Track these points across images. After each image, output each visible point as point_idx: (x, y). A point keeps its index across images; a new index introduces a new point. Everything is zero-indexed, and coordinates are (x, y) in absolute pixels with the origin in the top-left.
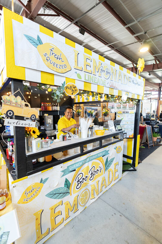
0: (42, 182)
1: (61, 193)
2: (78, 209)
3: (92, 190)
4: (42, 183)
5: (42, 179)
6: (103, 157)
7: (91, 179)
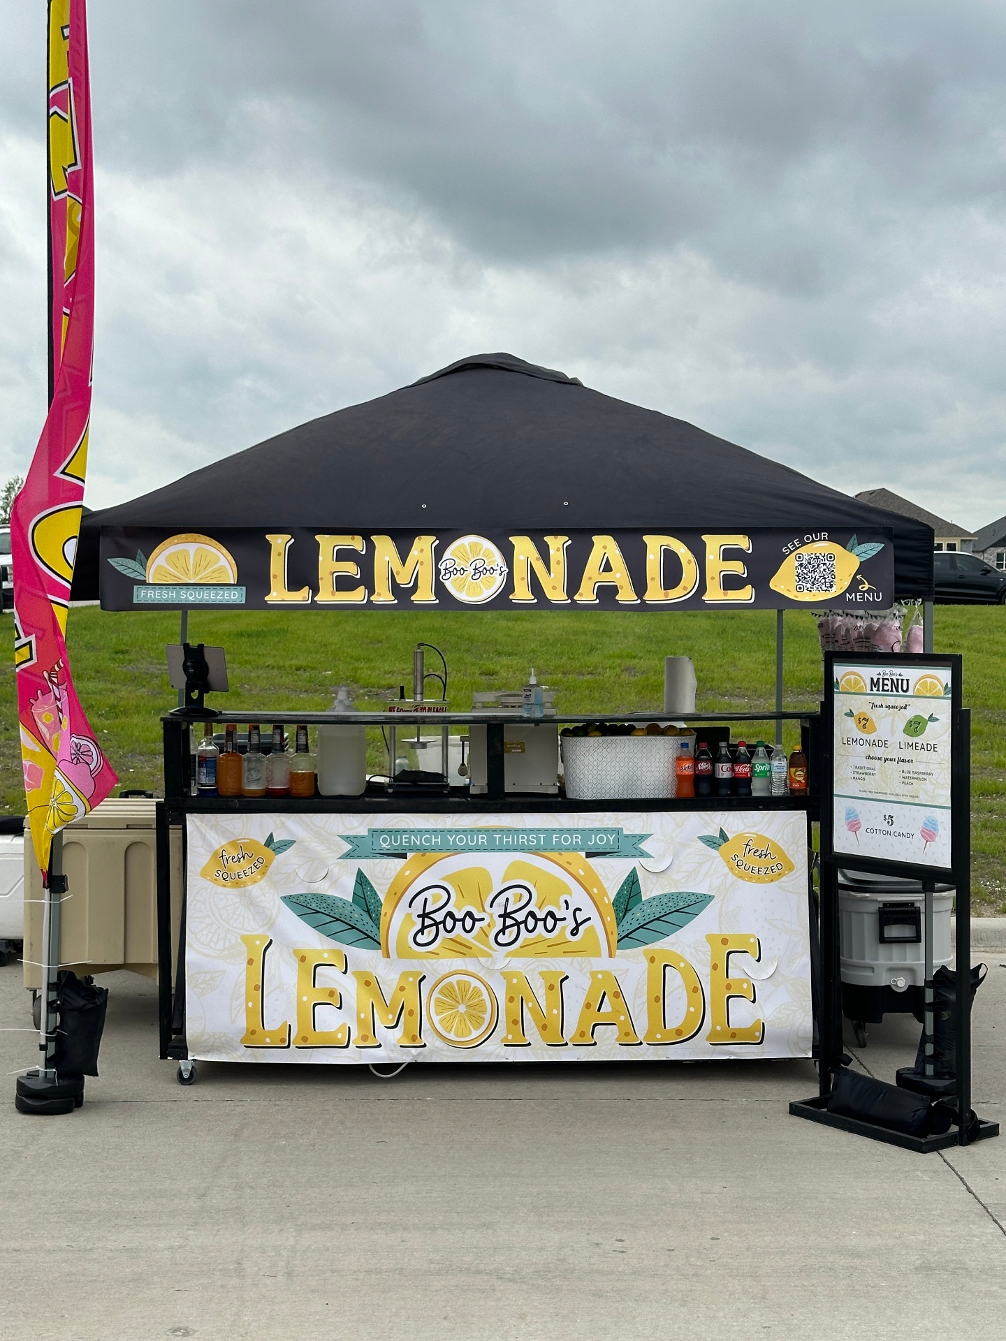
0: (272, 846)
1: (337, 920)
2: (424, 1041)
3: (511, 1000)
4: (269, 851)
5: (271, 835)
6: (589, 855)
7: (501, 939)
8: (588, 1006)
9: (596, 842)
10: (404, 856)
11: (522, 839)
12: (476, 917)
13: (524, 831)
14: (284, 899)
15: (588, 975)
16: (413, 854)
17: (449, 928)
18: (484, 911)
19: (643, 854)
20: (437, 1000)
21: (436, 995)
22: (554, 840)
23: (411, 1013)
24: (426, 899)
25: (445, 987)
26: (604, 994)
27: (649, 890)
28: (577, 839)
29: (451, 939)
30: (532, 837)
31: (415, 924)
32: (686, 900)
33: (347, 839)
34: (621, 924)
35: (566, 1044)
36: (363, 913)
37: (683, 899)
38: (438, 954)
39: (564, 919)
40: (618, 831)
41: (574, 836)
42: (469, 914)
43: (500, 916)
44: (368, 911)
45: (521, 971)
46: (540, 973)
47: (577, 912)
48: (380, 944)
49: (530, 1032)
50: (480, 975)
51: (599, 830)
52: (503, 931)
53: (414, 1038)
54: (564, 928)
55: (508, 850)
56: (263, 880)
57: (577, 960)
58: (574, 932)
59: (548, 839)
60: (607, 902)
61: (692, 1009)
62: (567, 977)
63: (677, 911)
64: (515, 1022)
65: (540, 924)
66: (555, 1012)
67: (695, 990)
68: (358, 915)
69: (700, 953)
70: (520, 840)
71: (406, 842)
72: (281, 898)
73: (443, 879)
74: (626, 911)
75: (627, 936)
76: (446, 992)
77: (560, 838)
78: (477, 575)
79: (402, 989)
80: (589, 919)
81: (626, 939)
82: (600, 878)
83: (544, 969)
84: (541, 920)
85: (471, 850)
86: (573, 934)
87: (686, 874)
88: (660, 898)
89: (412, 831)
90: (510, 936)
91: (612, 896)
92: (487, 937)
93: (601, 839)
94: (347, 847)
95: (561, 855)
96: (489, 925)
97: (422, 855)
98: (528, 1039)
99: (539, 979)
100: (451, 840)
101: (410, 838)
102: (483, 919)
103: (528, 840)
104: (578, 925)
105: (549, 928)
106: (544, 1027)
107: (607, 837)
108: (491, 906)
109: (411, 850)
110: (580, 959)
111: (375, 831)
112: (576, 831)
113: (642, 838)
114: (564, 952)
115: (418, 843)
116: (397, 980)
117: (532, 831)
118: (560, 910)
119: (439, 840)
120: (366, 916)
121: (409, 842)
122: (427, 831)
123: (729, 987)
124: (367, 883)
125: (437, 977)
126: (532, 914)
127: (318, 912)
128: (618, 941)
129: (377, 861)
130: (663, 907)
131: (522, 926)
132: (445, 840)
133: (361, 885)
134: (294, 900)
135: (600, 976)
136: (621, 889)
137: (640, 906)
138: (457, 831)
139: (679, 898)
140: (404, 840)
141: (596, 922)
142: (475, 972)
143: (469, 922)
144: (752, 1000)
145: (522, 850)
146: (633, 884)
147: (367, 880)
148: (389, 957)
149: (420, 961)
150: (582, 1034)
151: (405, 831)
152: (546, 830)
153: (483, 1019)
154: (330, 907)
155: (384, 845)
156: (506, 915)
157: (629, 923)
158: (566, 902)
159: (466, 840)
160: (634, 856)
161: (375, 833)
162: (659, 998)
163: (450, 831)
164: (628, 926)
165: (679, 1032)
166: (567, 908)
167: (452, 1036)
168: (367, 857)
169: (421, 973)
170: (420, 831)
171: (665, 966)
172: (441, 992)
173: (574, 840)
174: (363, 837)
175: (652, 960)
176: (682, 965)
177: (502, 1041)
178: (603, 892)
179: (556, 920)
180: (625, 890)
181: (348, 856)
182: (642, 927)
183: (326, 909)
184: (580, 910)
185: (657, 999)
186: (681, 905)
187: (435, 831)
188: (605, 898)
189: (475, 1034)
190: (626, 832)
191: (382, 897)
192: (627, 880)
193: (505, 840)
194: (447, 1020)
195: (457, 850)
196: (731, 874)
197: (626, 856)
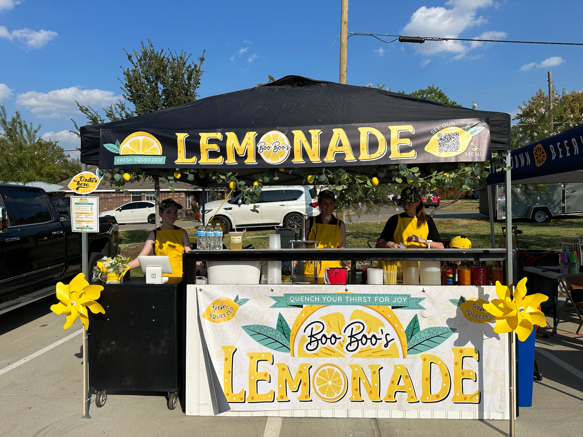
8: (393, 382)
9: (397, 301)
10: (301, 306)
11: (359, 299)
12: (337, 337)
13: (360, 295)
14: (243, 327)
15: (393, 367)
16: (306, 305)
17: (324, 342)
18: (341, 334)
19: (421, 308)
20: (318, 378)
21: (317, 375)
22: (375, 300)
23: (305, 384)
24: (312, 328)
25: (322, 372)
26: (401, 376)
27: (423, 325)
28: (387, 299)
29: (325, 348)
30: (364, 298)
31: (307, 340)
32: (442, 331)
33: (274, 298)
34: (409, 342)
35: (382, 401)
36: (282, 334)
37: (441, 330)
38: (318, 355)
39: (381, 339)
40: (408, 296)
41: (386, 298)
42: (334, 336)
43: (349, 337)
44: (284, 334)
45: (359, 364)
46: (369, 366)
47: (388, 336)
48: (290, 349)
49: (363, 395)
50: (339, 366)
51: (398, 295)
52: (350, 344)
53: (306, 397)
54: (381, 344)
55: (352, 304)
56: (233, 319)
57: (387, 359)
58: (386, 345)
59: (372, 299)
60: (402, 331)
61: (444, 385)
62: (382, 368)
63: (438, 336)
64: (356, 390)
65: (369, 341)
66: (376, 385)
67: (446, 375)
68: (279, 336)
69: (448, 357)
70: (359, 300)
71: (302, 300)
72: (242, 327)
73: (320, 318)
74: (412, 335)
75: (412, 348)
76: (322, 374)
77: (378, 299)
78: (276, 150)
79: (300, 372)
80: (393, 339)
81: (412, 349)
82: (399, 319)
83: (371, 364)
84: (369, 339)
85: (334, 304)
86: (385, 347)
87: (443, 318)
88: (429, 329)
89: (305, 294)
90: (354, 347)
91: (405, 328)
92: (342, 347)
93: (400, 300)
94: (274, 302)
95: (379, 307)
96: (343, 341)
97: (311, 306)
98: (363, 398)
99: (368, 368)
100: (324, 299)
101: (304, 298)
102: (340, 338)
103: (362, 300)
104: (388, 342)
105: (374, 343)
106: (371, 392)
107: (402, 299)
108: (344, 332)
109: (305, 304)
110: (388, 358)
111: (288, 294)
112: (387, 295)
113: (421, 299)
114: (381, 356)
115: (308, 300)
116: (298, 368)
117: (364, 295)
118: (378, 334)
119: (318, 299)
120: (283, 336)
121: (304, 300)
122: (313, 294)
123: (463, 374)
124: (283, 320)
125: (317, 366)
126: (364, 336)
127: (260, 334)
128: (408, 350)
129: (288, 309)
130: (430, 334)
131: (360, 342)
132: (321, 299)
133: (281, 321)
134: (248, 328)
135: (399, 367)
136: (410, 325)
137: (419, 333)
138: (327, 294)
139: (439, 330)
140: (301, 299)
141: (397, 341)
142: (337, 365)
143: (333, 340)
144: (475, 380)
145: (360, 304)
146: (415, 322)
147: (283, 319)
148: (294, 356)
149: (309, 358)
150: (390, 396)
151: (302, 295)
152: (372, 295)
153: (341, 388)
154: (266, 331)
155: (292, 301)
156: (352, 336)
157: (413, 341)
158: (382, 330)
159: (332, 299)
160: (416, 308)
161: (287, 296)
162: (428, 379)
163: (323, 294)
164: (413, 342)
165: (438, 396)
166: (382, 334)
167: (325, 396)
168: (283, 307)
169: (310, 364)
170: (309, 294)
171: (431, 363)
172: (320, 374)
173: (386, 300)
174: (281, 297)
175: (425, 360)
176: (440, 362)
177: (350, 399)
178: (400, 326)
179: (377, 339)
180: (412, 325)
181: (274, 306)
182: (420, 344)
183: (263, 332)
184: (389, 335)
185: (427, 379)
186: (440, 333)
187: (316, 294)
188: (402, 329)
189: (336, 395)
190: (412, 297)
191: (291, 327)
192: (412, 320)
193: (351, 299)
194: (323, 388)
195: (328, 304)
196: (465, 318)
197: (412, 308)
